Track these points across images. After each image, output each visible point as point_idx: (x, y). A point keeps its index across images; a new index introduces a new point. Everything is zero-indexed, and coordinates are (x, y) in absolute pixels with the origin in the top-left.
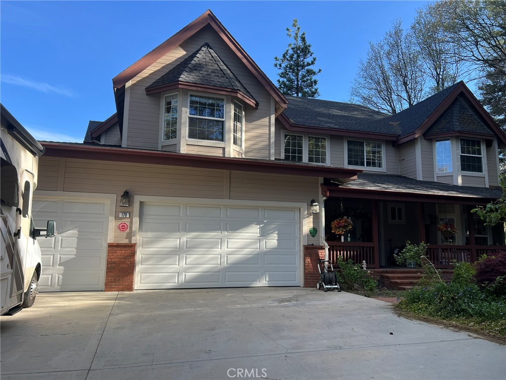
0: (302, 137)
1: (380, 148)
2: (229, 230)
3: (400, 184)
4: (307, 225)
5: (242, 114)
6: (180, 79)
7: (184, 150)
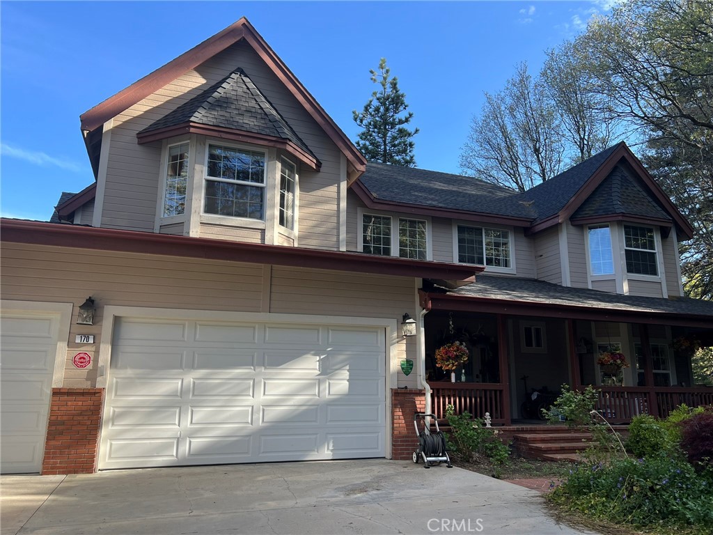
0: (389, 219)
1: (507, 238)
2: (268, 365)
3: (540, 291)
4: (397, 355)
5: (294, 178)
6: (192, 119)
7: (196, 232)
